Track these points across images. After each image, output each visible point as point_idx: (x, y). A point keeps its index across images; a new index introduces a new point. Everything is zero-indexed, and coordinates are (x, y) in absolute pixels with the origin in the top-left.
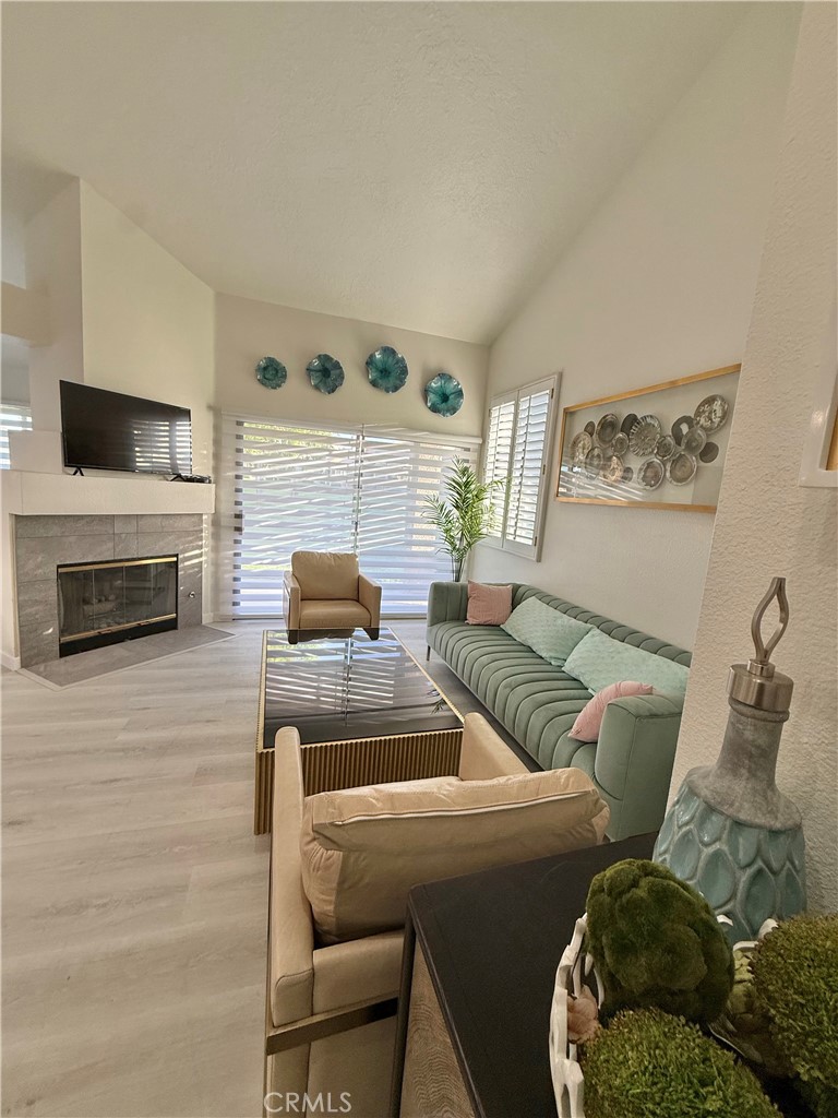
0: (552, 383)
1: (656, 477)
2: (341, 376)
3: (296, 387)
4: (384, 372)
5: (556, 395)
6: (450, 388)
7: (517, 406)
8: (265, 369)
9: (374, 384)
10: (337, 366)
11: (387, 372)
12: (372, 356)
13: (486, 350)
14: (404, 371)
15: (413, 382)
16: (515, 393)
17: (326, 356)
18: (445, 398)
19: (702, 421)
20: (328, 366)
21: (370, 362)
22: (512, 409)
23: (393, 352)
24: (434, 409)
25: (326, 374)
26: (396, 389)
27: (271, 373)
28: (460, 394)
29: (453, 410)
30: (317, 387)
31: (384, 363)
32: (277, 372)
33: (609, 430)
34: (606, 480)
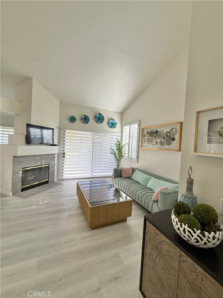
0: (138, 122)
1: (163, 143)
2: (89, 120)
3: (78, 122)
4: (99, 119)
5: (139, 125)
6: (114, 122)
7: (130, 127)
8: (71, 118)
9: (96, 121)
10: (88, 117)
11: (100, 119)
12: (96, 115)
13: (122, 114)
14: (103, 119)
15: (105, 121)
16: (129, 123)
17: (85, 115)
18: (113, 124)
19: (172, 133)
20: (86, 117)
21: (96, 117)
22: (129, 127)
23: (101, 114)
24: (110, 127)
25: (86, 119)
26: (102, 123)
27: (72, 119)
28: (116, 123)
29: (115, 127)
30: (83, 123)
31: (99, 116)
32: (74, 119)
33: (152, 133)
34: (152, 144)
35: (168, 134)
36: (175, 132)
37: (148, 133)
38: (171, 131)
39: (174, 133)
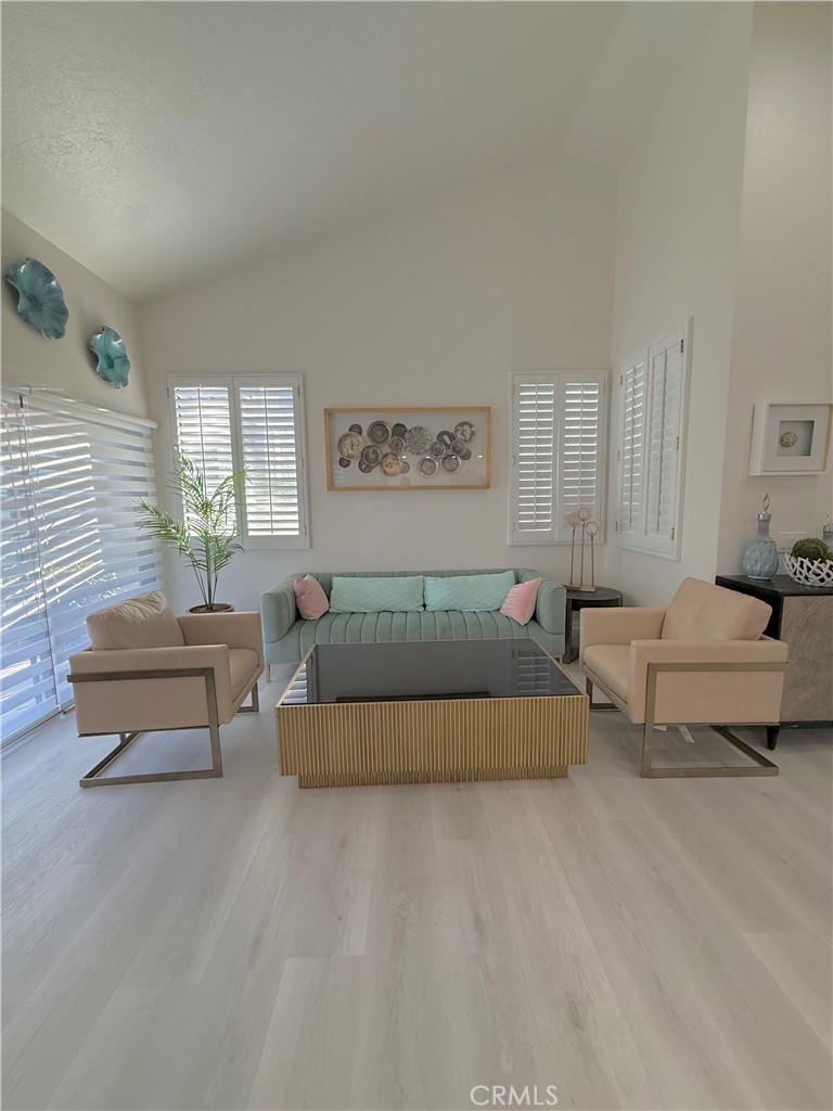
0: (296, 381)
1: (432, 468)
4: (35, 302)
5: (302, 396)
6: (114, 350)
7: (236, 394)
9: (25, 318)
11: (39, 302)
12: (14, 269)
14: (62, 311)
16: (232, 376)
18: (111, 362)
19: (458, 436)
22: (228, 396)
23: (46, 273)
24: (104, 377)
26: (56, 335)
28: (124, 360)
29: (124, 381)
31: (34, 287)
33: (379, 433)
34: (385, 472)
35: (446, 438)
36: (473, 434)
37: (356, 429)
38: (456, 431)
39: (468, 436)
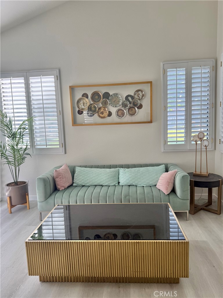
0: (56, 72)
1: (123, 114)
5: (59, 79)
7: (28, 80)
22: (23, 81)
33: (97, 97)
35: (130, 99)
37: (85, 95)
38: (135, 94)
39: (141, 97)
